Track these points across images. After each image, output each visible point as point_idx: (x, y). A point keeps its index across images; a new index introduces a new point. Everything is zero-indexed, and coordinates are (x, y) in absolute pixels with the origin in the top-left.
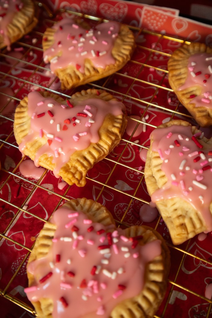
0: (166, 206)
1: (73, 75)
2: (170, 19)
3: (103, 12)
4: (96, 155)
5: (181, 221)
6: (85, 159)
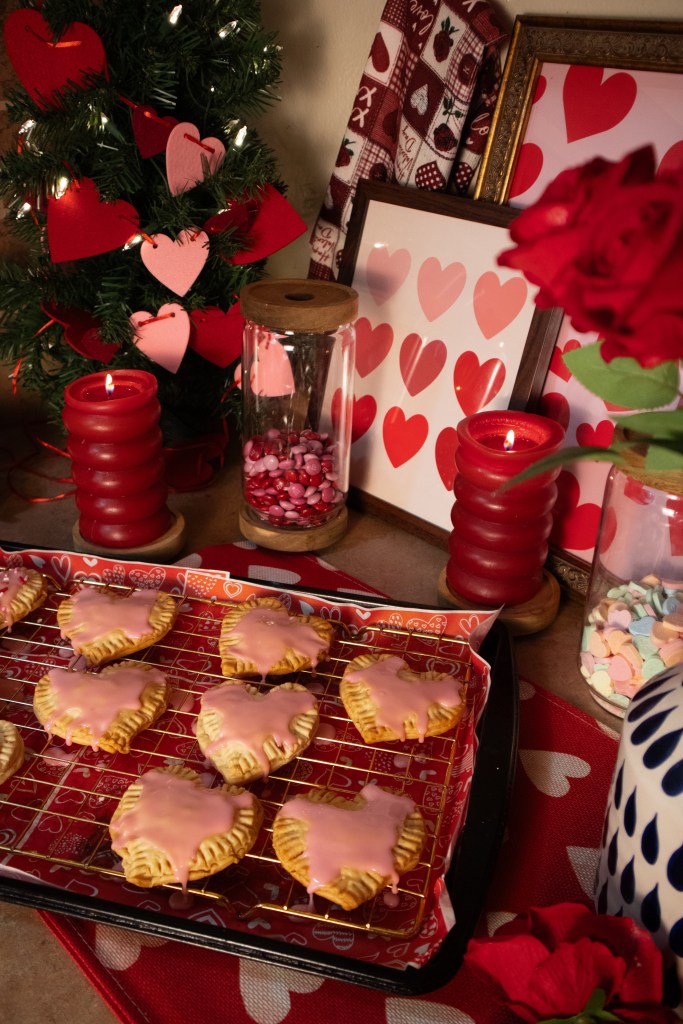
0: (220, 756)
1: (102, 648)
2: (221, 582)
3: (133, 579)
4: (139, 721)
5: (235, 762)
6: (127, 725)
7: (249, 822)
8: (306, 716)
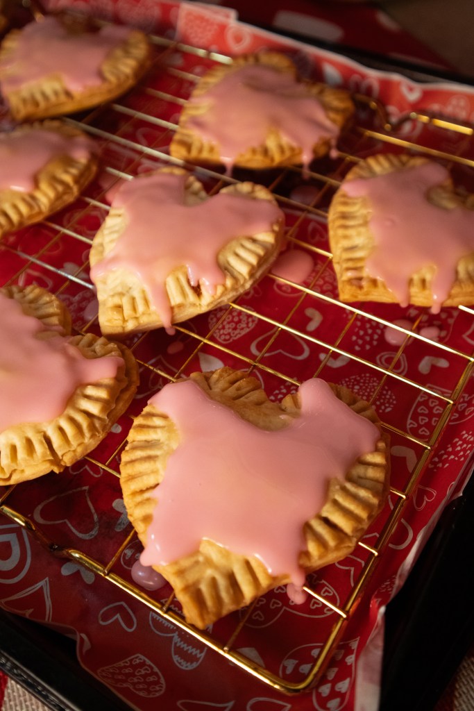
1: (29, 99)
4: (24, 209)
5: (116, 301)
7: (94, 409)
8: (254, 241)
